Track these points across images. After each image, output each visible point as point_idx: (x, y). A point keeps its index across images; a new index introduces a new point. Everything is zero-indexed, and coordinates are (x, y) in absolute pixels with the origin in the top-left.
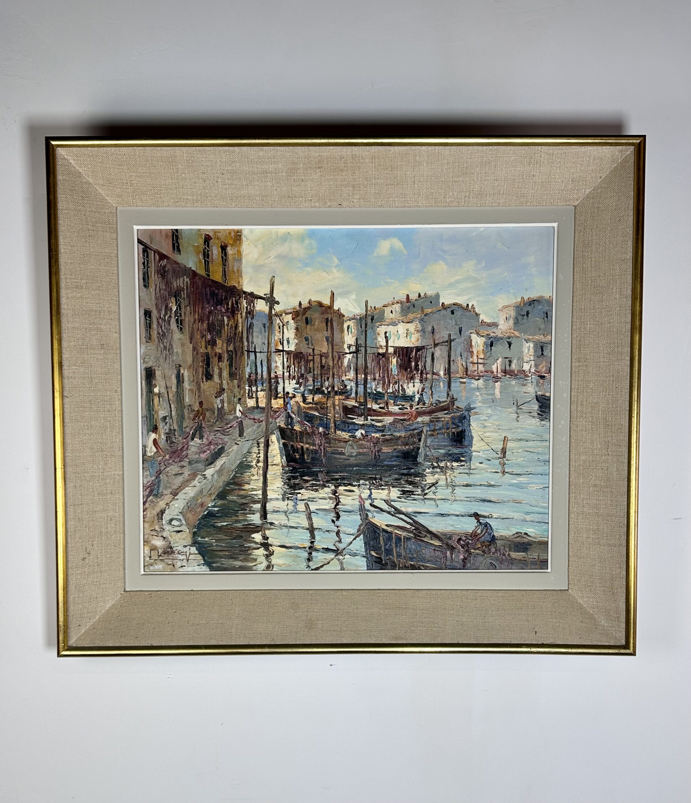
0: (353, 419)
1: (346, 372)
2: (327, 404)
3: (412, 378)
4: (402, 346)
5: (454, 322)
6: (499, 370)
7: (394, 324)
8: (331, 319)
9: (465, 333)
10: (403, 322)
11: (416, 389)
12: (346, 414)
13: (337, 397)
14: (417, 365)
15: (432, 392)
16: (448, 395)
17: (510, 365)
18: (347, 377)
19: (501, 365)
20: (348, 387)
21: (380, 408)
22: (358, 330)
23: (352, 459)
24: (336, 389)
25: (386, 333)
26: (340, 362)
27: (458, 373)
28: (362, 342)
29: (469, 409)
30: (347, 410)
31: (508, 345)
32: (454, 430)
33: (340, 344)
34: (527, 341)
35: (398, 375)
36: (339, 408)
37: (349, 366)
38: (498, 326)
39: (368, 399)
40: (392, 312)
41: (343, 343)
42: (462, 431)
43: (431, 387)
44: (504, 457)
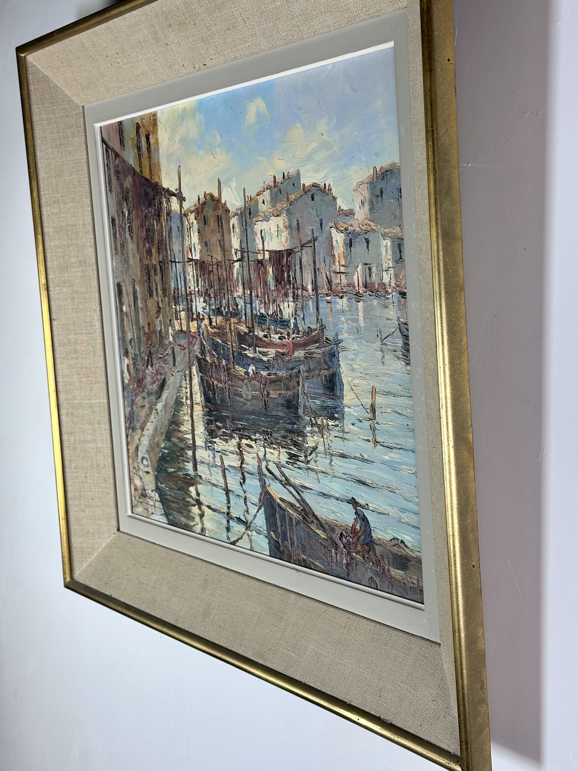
0: (245, 350)
1: (236, 287)
2: (226, 328)
3: (286, 295)
4: (275, 249)
5: (315, 211)
6: (361, 283)
7: (266, 219)
8: (221, 217)
9: (326, 228)
10: (274, 215)
11: (290, 311)
12: (240, 344)
13: (232, 320)
14: (289, 277)
15: (304, 315)
16: (318, 320)
17: (371, 275)
18: (238, 294)
19: (362, 276)
20: (239, 307)
21: (265, 336)
22: (241, 229)
23: (248, 403)
24: (231, 309)
25: (261, 232)
26: (231, 273)
27: (323, 288)
28: (244, 246)
29: (337, 342)
30: (241, 338)
31: (365, 245)
32: (326, 372)
33: (229, 249)
34: (384, 236)
35: (275, 290)
36: (235, 334)
37: (238, 279)
38: (354, 214)
39: (255, 324)
40: (264, 202)
41: (231, 247)
42: (333, 374)
43: (302, 308)
44: (375, 418)
